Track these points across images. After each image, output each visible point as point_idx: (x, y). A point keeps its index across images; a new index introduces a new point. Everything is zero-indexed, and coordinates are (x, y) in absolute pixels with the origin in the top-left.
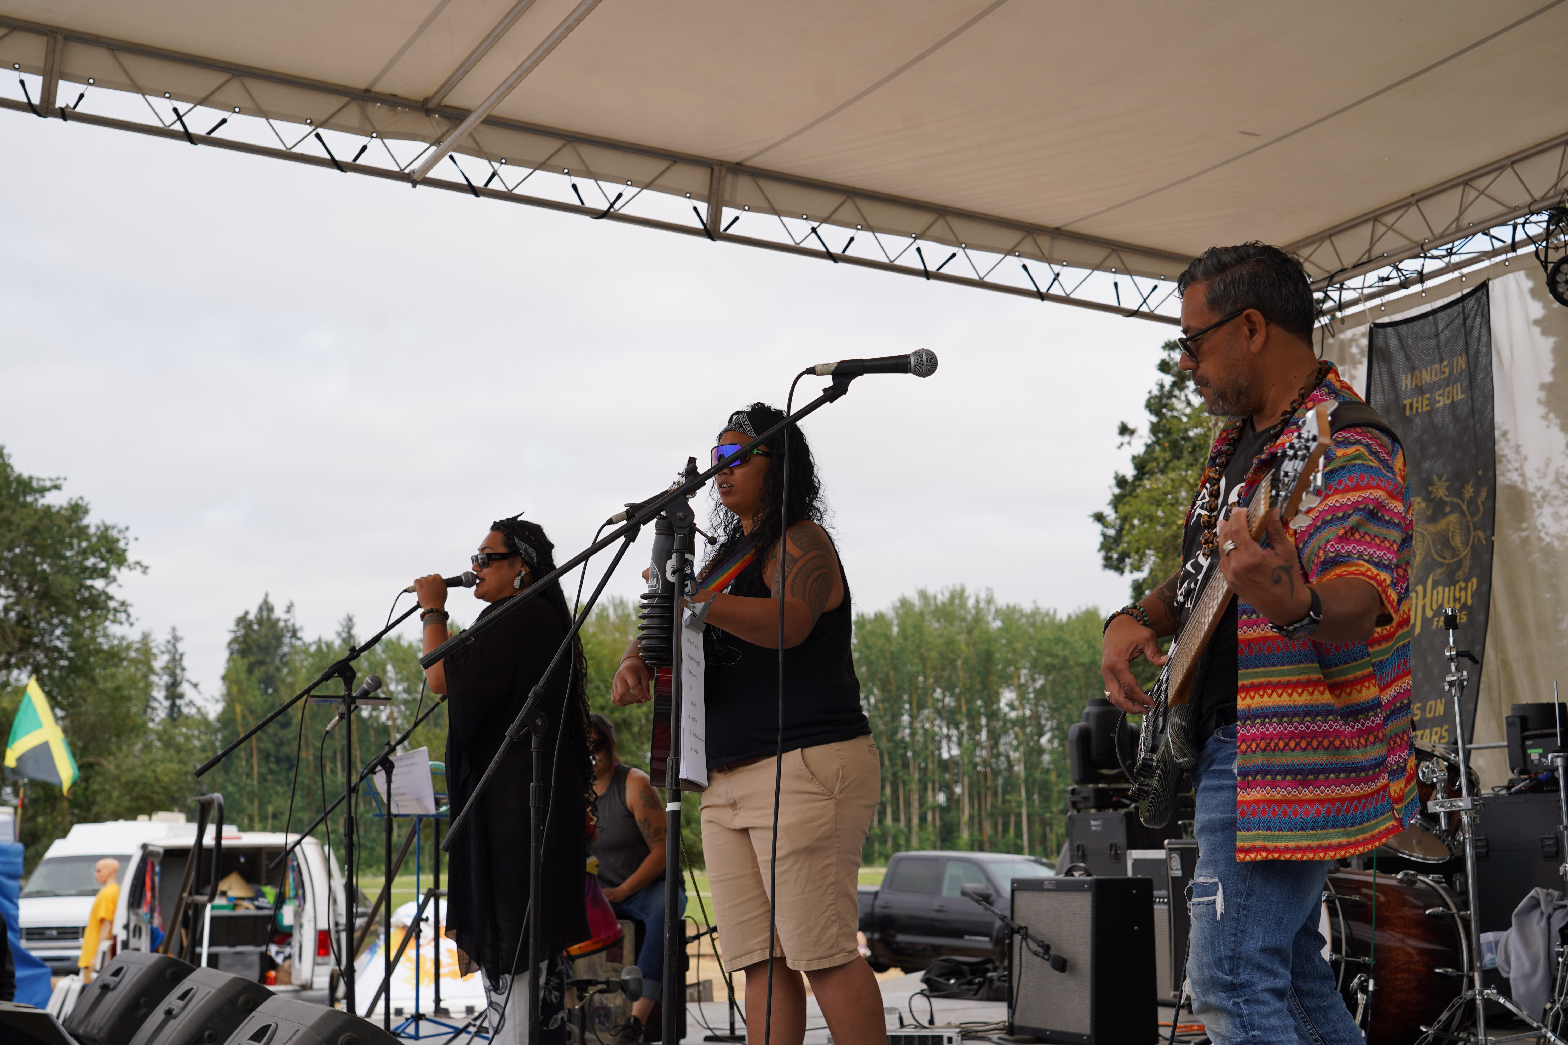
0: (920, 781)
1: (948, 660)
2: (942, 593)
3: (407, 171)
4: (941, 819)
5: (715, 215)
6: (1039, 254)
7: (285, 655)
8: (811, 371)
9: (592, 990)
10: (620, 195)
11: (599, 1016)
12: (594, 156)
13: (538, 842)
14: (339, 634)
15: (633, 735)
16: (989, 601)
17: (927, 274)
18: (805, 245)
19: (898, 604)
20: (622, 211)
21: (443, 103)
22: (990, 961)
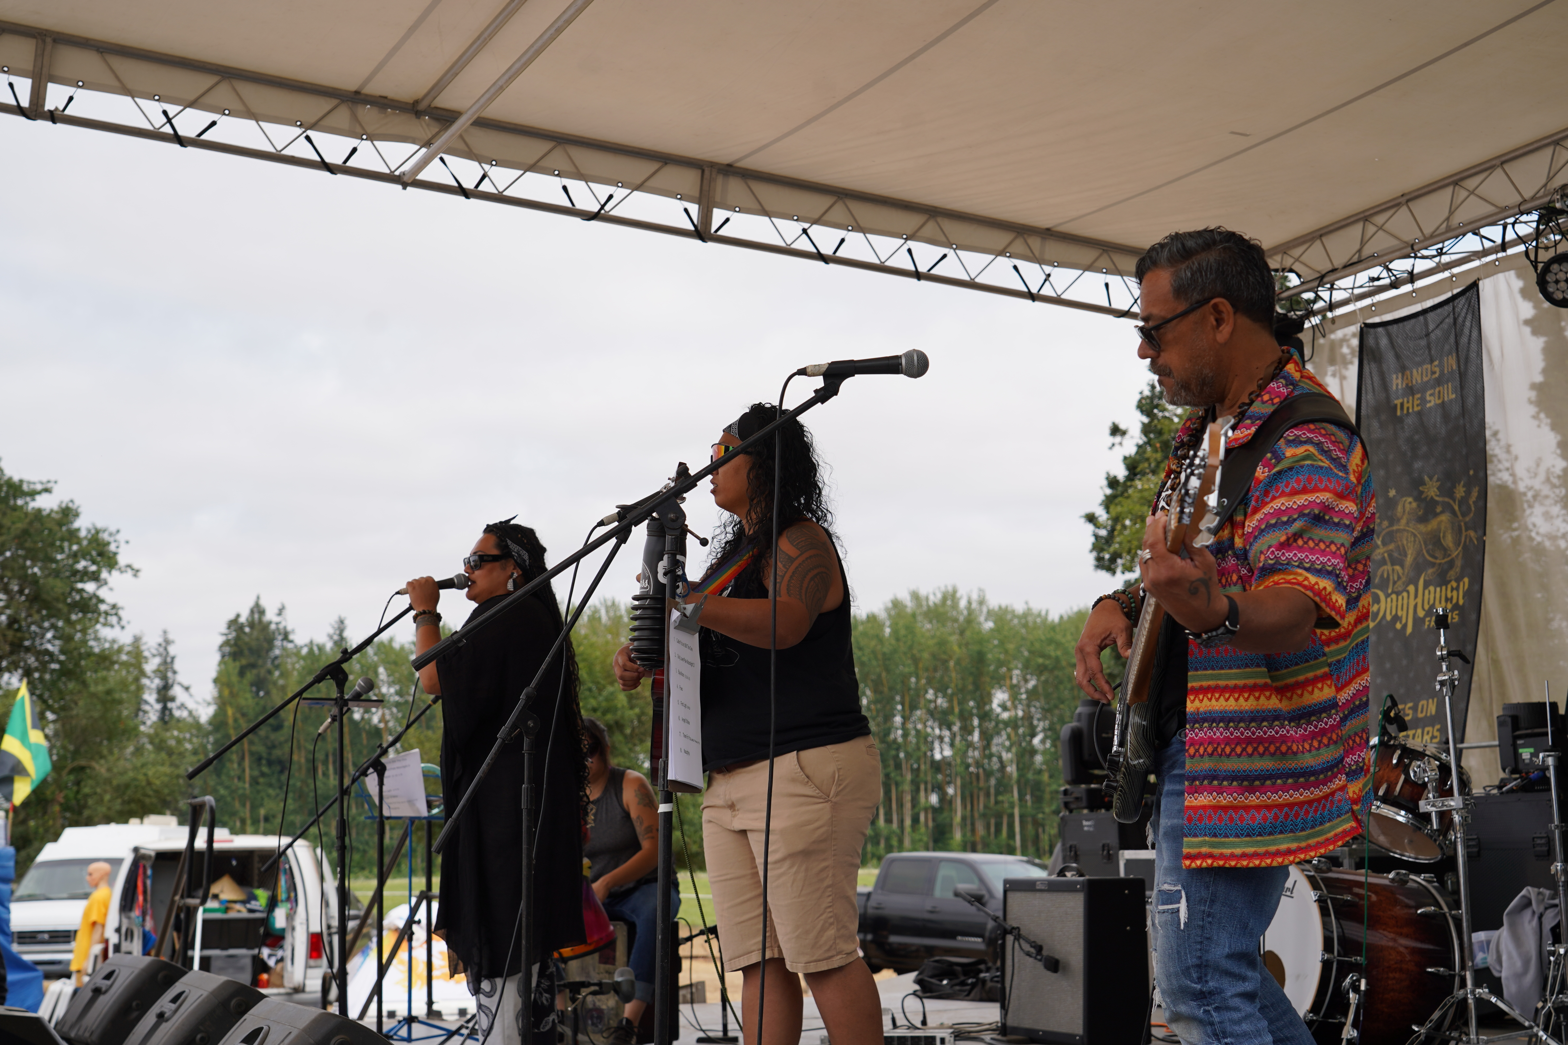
0: (912, 782)
1: (940, 660)
2: (934, 594)
3: (397, 173)
4: (934, 820)
5: (706, 216)
6: (1030, 254)
7: (276, 658)
8: (802, 372)
9: (584, 992)
10: (611, 197)
11: (592, 1018)
12: (585, 158)
14: (331, 637)
16: (981, 602)
17: (917, 275)
18: (796, 246)
19: (890, 605)
20: (613, 213)
21: (433, 105)
22: (982, 962)
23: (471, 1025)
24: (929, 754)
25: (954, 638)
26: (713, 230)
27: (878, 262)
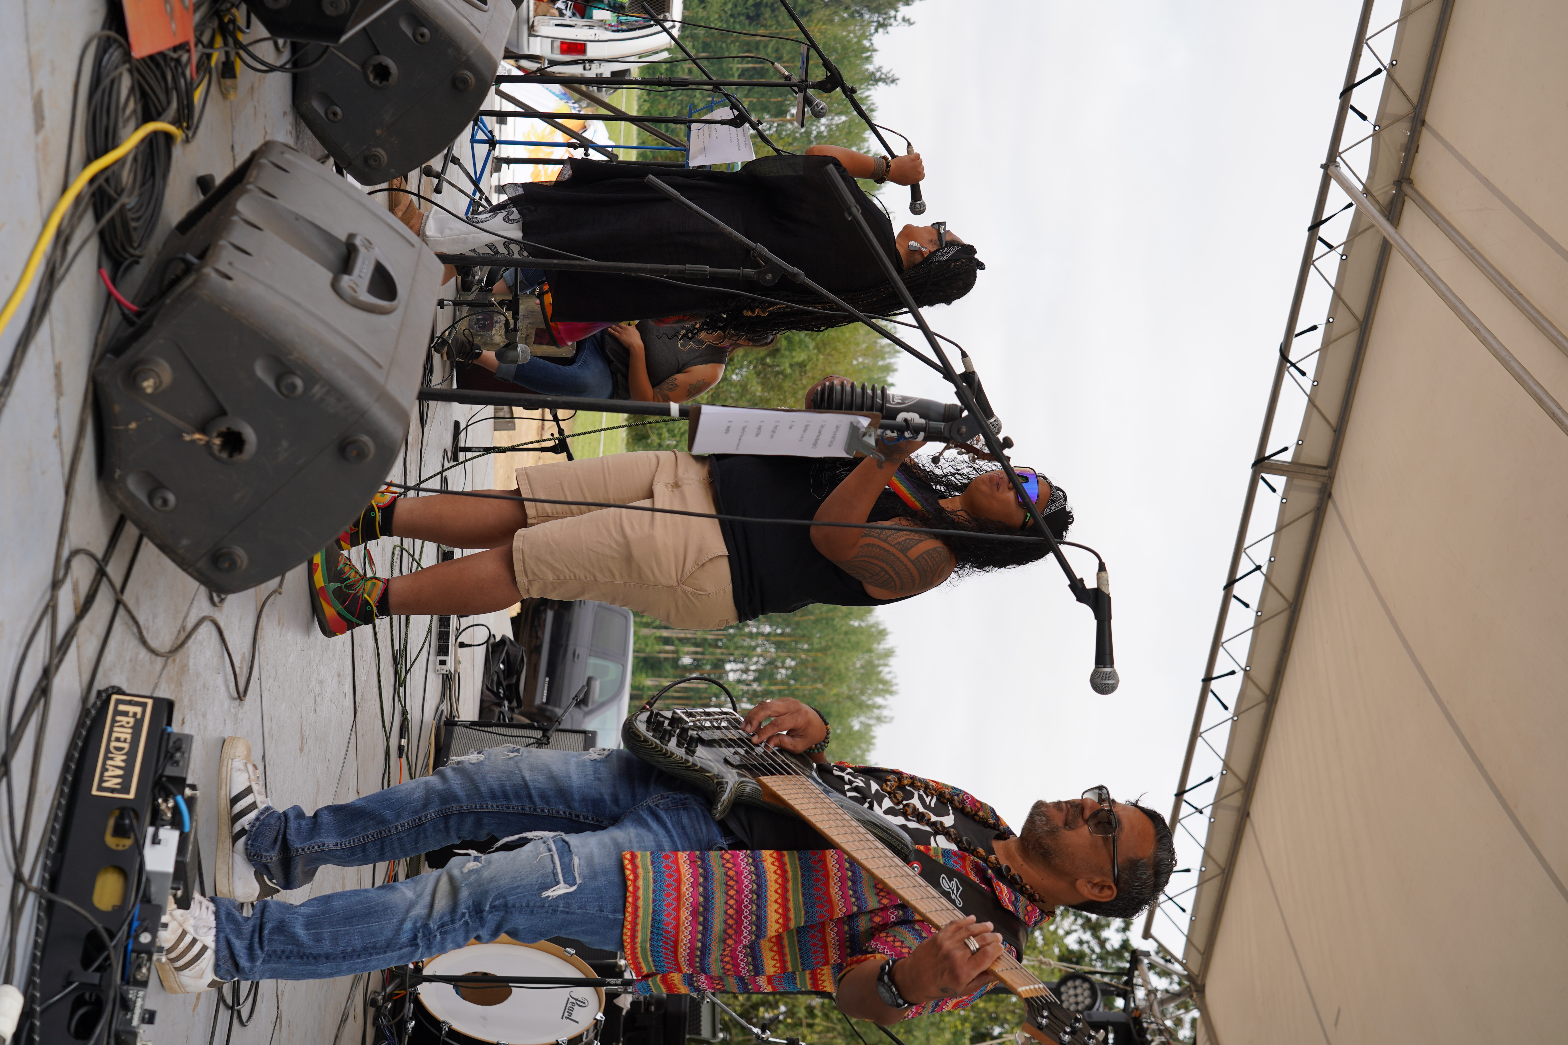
0: (705, 640)
1: (823, 674)
2: (890, 673)
3: (1338, 159)
4: (666, 659)
5: (1279, 469)
6: (1223, 795)
7: (861, 15)
8: (1102, 567)
9: (509, 315)
10: (1303, 374)
11: (484, 319)
12: (1345, 349)
13: (651, 271)
14: (879, 69)
15: (763, 359)
16: (879, 719)
17: (1208, 679)
18: (1244, 558)
19: (881, 627)
20: (1287, 376)
21: (1406, 198)
22: (520, 704)
23: (483, 202)
24: (732, 658)
25: (844, 689)
26: (1264, 475)
27: (1223, 640)
